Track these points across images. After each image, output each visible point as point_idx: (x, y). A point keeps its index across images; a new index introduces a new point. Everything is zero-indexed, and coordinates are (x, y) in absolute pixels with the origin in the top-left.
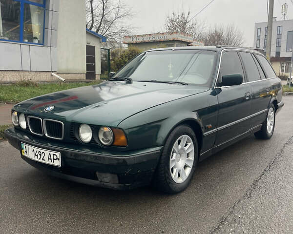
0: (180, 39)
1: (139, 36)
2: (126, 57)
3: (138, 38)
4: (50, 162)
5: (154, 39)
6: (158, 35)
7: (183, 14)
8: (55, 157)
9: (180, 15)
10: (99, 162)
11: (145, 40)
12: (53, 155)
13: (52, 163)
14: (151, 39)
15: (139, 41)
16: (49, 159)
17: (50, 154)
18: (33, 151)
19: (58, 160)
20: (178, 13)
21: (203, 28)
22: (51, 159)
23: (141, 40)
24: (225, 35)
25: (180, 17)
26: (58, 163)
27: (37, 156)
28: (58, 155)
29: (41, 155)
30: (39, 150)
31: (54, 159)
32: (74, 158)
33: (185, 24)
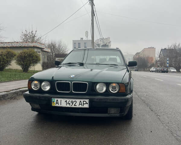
0: (38, 46)
1: (9, 43)
2: (4, 55)
3: (8, 44)
4: (80, 106)
5: (20, 45)
6: (23, 43)
7: (32, 32)
8: (85, 103)
9: (31, 32)
10: (115, 101)
11: (13, 45)
12: (83, 101)
13: (82, 107)
14: (18, 45)
15: (9, 46)
16: (80, 104)
17: (80, 101)
18: (66, 101)
19: (87, 104)
20: (29, 30)
21: (45, 41)
22: (81, 104)
23: (11, 45)
24: (57, 46)
25: (30, 33)
26: (87, 106)
27: (70, 104)
28: (87, 101)
29: (73, 103)
30: (71, 100)
31: (83, 104)
32: (99, 101)
33: (34, 37)
